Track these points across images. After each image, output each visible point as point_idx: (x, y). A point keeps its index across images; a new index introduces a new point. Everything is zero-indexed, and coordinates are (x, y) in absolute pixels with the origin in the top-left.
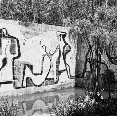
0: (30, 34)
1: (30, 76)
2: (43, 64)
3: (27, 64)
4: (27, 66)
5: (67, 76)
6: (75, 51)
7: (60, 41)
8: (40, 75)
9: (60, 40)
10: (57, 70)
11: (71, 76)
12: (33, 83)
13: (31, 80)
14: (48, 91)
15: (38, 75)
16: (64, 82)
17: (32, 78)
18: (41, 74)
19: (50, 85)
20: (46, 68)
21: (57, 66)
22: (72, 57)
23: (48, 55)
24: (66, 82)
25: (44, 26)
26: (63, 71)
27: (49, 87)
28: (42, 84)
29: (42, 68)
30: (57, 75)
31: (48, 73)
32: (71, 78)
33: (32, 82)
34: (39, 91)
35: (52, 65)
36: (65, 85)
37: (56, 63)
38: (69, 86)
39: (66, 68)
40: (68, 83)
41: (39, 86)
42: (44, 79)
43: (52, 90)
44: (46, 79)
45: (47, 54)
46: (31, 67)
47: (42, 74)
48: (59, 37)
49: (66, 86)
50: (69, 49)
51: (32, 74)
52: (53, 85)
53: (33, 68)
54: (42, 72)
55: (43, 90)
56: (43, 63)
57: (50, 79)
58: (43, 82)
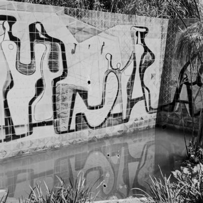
0: (84, 31)
1: (82, 112)
2: (105, 89)
3: (79, 88)
4: (77, 93)
5: (145, 108)
6: (160, 63)
7: (136, 45)
8: (100, 108)
9: (137, 43)
10: (128, 99)
11: (151, 108)
12: (87, 124)
13: (85, 117)
14: (112, 135)
15: (97, 108)
16: (139, 119)
17: (86, 115)
19: (115, 125)
20: (110, 96)
21: (129, 92)
22: (155, 74)
23: (114, 71)
24: (142, 119)
25: (110, 16)
26: (138, 99)
27: (114, 128)
28: (102, 124)
29: (104, 95)
30: (127, 108)
31: (114, 105)
32: (151, 111)
33: (86, 121)
34: (97, 136)
35: (121, 90)
36: (141, 124)
37: (128, 86)
38: (147, 126)
39: (144, 95)
40: (146, 121)
41: (97, 127)
42: (107, 116)
43: (118, 134)
44: (109, 115)
45: (113, 70)
46: (84, 95)
47: (102, 107)
48: (136, 38)
49: (142, 126)
50: (151, 58)
51: (86, 108)
52: (120, 125)
53: (88, 96)
54: (102, 104)
55: (103, 135)
56: (105, 86)
57: (115, 115)
58: (104, 121)
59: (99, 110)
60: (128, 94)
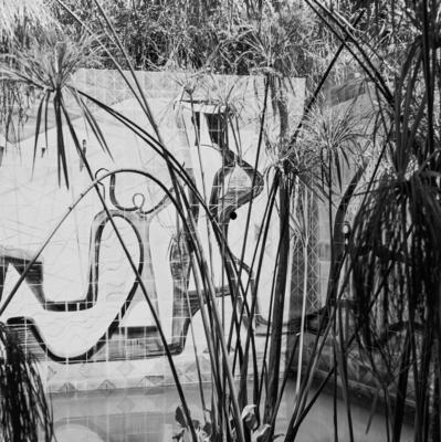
0: (27, 117)
1: (26, 315)
2: (97, 260)
3: (14, 255)
4: (11, 267)
7: (194, 148)
8: (83, 308)
9: (197, 143)
10: (177, 291)
12: (44, 347)
13: (34, 330)
14: (124, 386)
15: (72, 307)
17: (38, 323)
18: (86, 304)
20: (118, 277)
21: (180, 270)
23: (125, 214)
25: (105, 79)
27: (132, 367)
28: (91, 352)
29: (94, 274)
30: (176, 312)
31: (128, 304)
32: (264, 330)
33: (39, 338)
34: (75, 383)
35: (151, 266)
41: (74, 360)
42: (105, 329)
43: (148, 384)
44: (114, 328)
45: (121, 212)
46: (32, 272)
47: (90, 306)
48: (191, 130)
51: (39, 306)
52: (153, 360)
53: (45, 276)
54: (90, 297)
55: (98, 382)
56: (97, 251)
57: (134, 332)
58: (100, 345)
59: (78, 313)
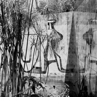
2: (31, 53)
5: (57, 68)
9: (49, 29)
10: (45, 60)
11: (62, 68)
12: (23, 69)
15: (27, 62)
16: (53, 73)
19: (37, 73)
22: (64, 47)
24: (55, 74)
26: (52, 61)
28: (30, 71)
30: (45, 65)
31: (36, 62)
37: (44, 52)
38: (60, 79)
39: (56, 59)
40: (59, 77)
49: (56, 79)
53: (23, 56)
54: (30, 60)
60: (45, 57)
